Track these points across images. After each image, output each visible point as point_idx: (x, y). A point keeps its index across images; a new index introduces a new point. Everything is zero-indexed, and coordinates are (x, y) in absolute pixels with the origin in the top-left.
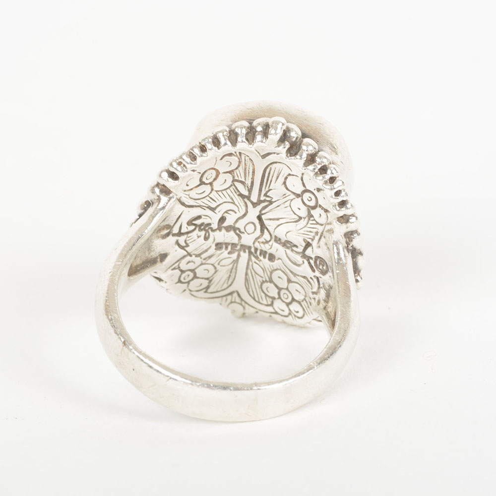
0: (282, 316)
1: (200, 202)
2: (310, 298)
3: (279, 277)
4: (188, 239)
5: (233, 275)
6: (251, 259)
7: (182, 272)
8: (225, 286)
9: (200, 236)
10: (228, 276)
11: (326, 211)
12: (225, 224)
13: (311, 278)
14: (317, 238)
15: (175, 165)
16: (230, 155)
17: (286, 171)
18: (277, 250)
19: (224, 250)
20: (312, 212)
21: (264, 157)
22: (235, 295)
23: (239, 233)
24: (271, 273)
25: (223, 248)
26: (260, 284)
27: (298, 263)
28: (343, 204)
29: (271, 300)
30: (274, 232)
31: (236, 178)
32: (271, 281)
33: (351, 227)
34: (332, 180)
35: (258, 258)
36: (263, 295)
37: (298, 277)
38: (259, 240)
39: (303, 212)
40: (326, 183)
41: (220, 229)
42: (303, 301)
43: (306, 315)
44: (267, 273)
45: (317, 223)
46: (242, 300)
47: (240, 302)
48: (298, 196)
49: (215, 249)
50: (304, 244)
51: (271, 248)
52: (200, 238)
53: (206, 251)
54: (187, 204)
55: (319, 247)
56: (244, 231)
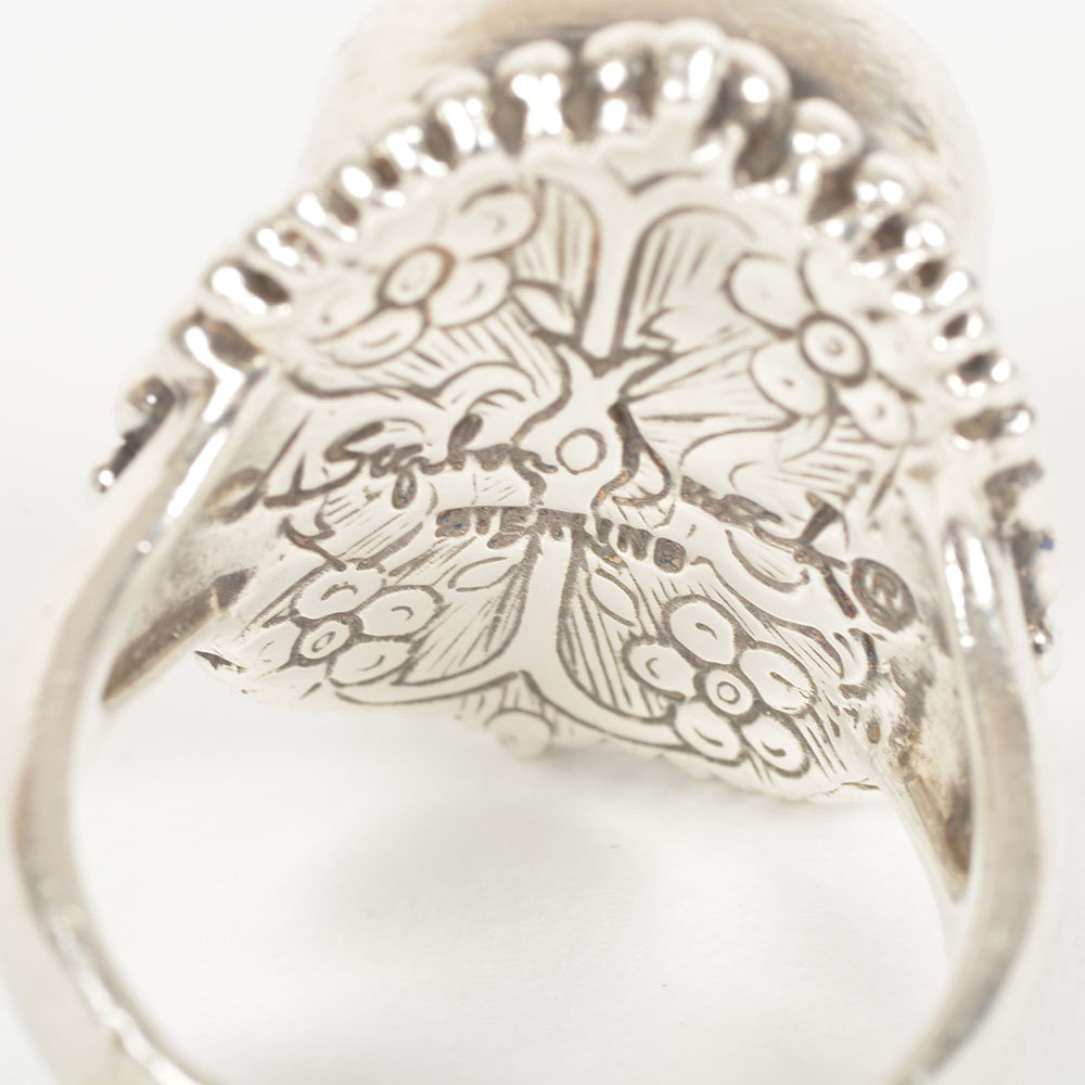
0: (711, 759)
1: (376, 376)
2: (835, 708)
3: (700, 626)
4: (328, 509)
5: (509, 617)
6: (585, 561)
7: (306, 625)
8: (478, 656)
9: (378, 495)
10: (489, 620)
11: (907, 396)
12: (480, 441)
13: (839, 637)
14: (866, 493)
15: (269, 239)
16: (499, 189)
17: (734, 242)
18: (693, 528)
19: (472, 532)
20: (847, 397)
21: (639, 188)
22: (518, 685)
23: (534, 469)
24: (668, 609)
25: (468, 525)
26: (618, 646)
27: (782, 579)
28: (976, 367)
29: (665, 703)
30: (681, 463)
31: (524, 273)
32: (666, 637)
33: (1011, 451)
34: (930, 274)
35: (614, 555)
36: (633, 687)
37: (779, 628)
38: (616, 492)
39: (808, 396)
40: (904, 285)
41: (455, 460)
42: (801, 716)
43: (814, 767)
44: (649, 611)
45: (866, 439)
46: (544, 700)
47: (536, 708)
48: (783, 334)
49: (438, 534)
50: (808, 513)
51: (667, 521)
52: (376, 501)
53: (403, 542)
54: (324, 385)
55: (875, 526)
56: (555, 462)
